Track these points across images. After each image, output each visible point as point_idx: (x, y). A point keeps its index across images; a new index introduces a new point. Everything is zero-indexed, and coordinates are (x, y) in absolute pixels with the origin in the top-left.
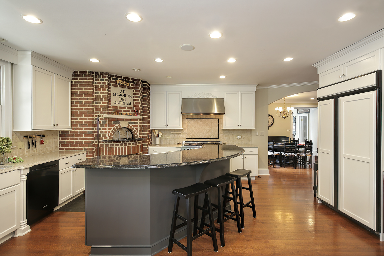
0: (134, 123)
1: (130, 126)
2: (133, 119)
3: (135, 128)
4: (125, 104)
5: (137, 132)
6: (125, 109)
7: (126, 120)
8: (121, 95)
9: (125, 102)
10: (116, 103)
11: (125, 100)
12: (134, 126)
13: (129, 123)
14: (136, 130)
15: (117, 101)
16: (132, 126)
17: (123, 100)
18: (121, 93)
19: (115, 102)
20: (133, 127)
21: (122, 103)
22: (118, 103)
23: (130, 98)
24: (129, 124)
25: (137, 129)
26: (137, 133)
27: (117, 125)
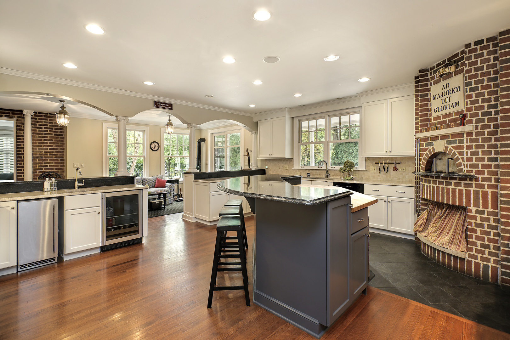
0: (455, 142)
1: (449, 149)
2: (454, 135)
3: (457, 153)
4: (449, 108)
5: (461, 161)
6: (452, 118)
7: (443, 137)
8: (443, 94)
9: (449, 104)
10: (437, 111)
11: (450, 101)
12: (456, 148)
13: (448, 143)
14: (459, 156)
15: (438, 108)
16: (452, 148)
17: (446, 102)
18: (444, 91)
19: (436, 109)
20: (454, 150)
21: (445, 108)
22: (440, 109)
23: (458, 92)
24: (447, 145)
25: (461, 154)
26: (462, 163)
27: (430, 148)
